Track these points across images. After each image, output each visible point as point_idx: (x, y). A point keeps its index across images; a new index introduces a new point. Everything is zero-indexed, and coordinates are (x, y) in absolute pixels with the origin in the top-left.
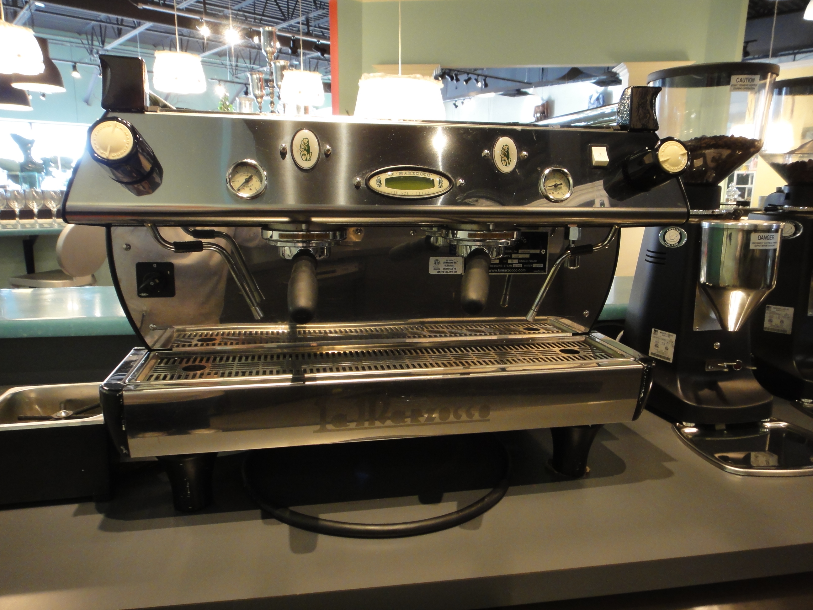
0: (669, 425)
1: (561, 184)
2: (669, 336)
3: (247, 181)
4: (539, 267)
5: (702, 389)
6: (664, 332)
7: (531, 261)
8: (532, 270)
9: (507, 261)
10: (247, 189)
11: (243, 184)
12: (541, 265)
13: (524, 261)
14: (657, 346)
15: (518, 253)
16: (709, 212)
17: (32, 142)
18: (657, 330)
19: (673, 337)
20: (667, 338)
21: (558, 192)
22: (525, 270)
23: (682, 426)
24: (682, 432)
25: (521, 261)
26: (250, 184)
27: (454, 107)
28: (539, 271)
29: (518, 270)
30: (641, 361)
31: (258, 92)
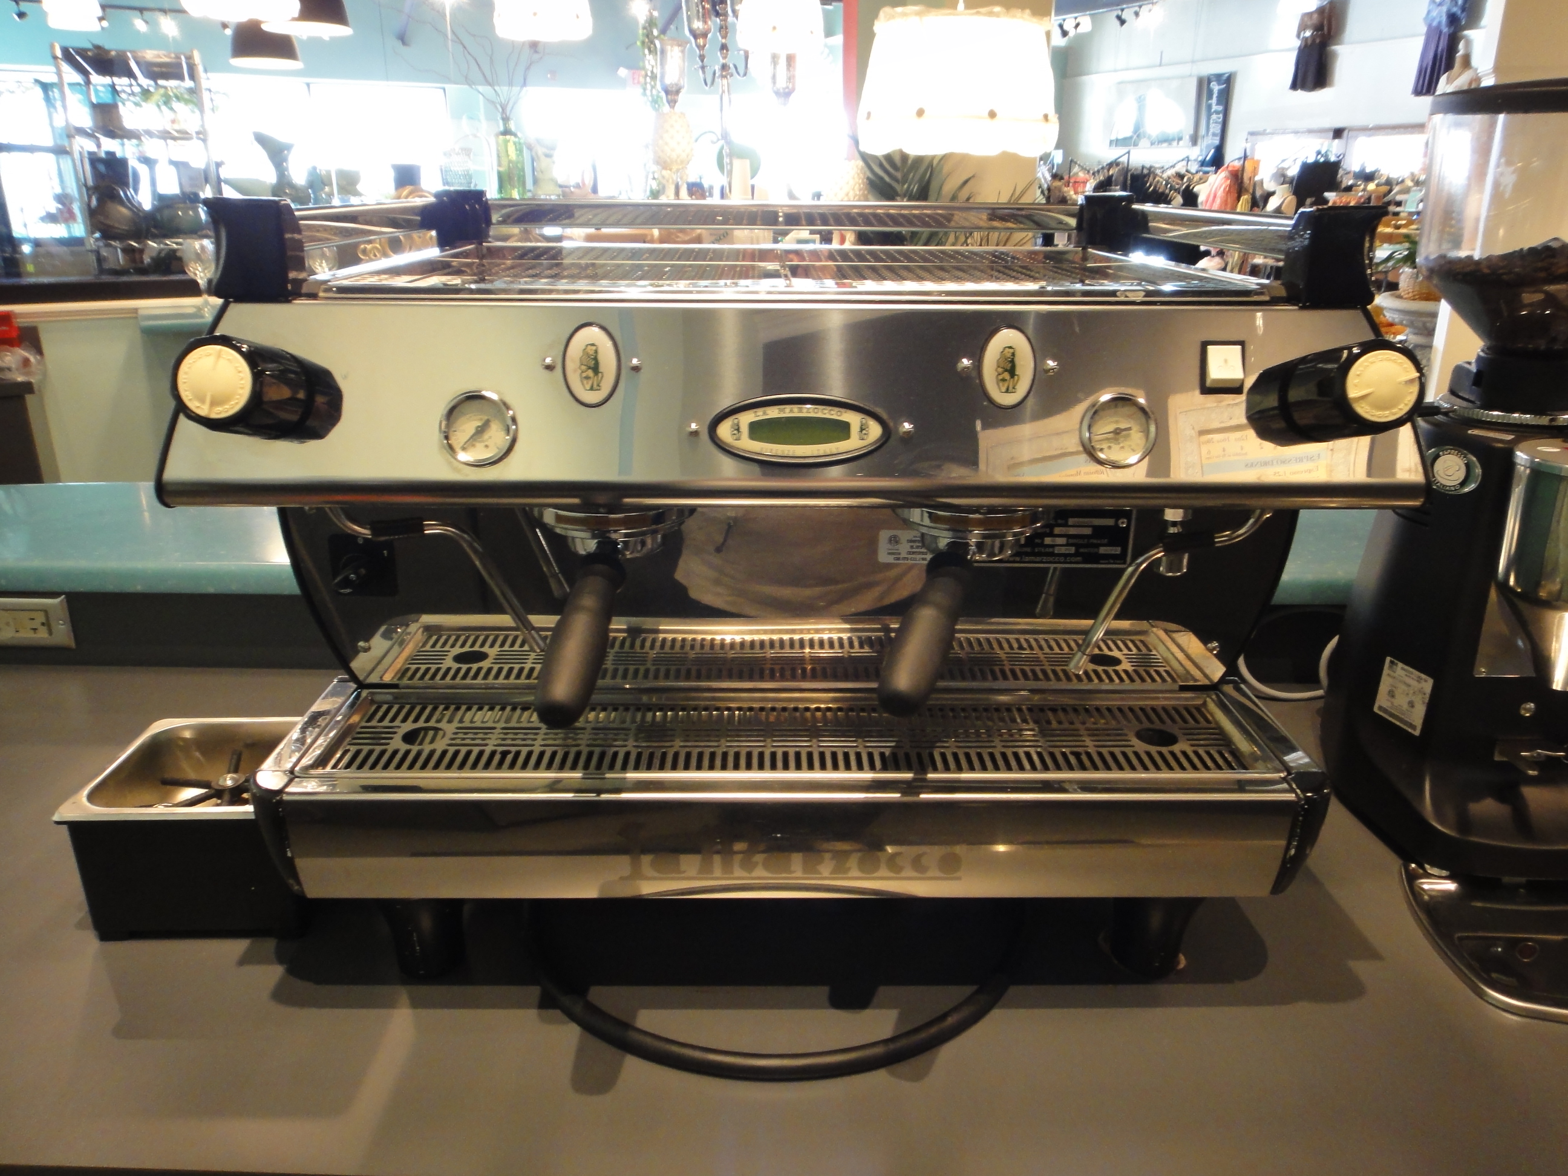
0: (1393, 862)
1: (1129, 429)
2: (1419, 680)
3: (480, 431)
4: (1113, 552)
5: (1478, 797)
6: (1411, 670)
7: (1095, 541)
8: (1097, 558)
9: (1043, 540)
10: (480, 446)
11: (472, 437)
12: (1117, 550)
13: (1081, 542)
14: (1391, 694)
15: (1066, 525)
16: (1544, 420)
17: (288, 147)
18: (1396, 661)
19: (1428, 684)
20: (1414, 683)
21: (1121, 445)
22: (1079, 559)
23: (1421, 871)
24: (1417, 889)
25: (1071, 541)
26: (486, 436)
27: (1118, 23)
28: (1112, 561)
29: (1066, 559)
30: (1297, 786)
31: (698, 25)
